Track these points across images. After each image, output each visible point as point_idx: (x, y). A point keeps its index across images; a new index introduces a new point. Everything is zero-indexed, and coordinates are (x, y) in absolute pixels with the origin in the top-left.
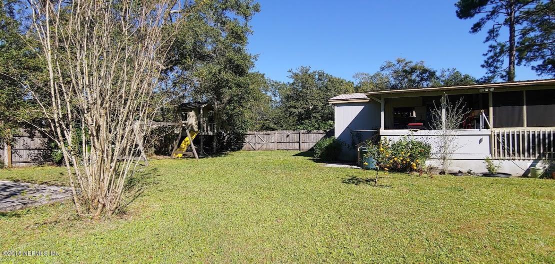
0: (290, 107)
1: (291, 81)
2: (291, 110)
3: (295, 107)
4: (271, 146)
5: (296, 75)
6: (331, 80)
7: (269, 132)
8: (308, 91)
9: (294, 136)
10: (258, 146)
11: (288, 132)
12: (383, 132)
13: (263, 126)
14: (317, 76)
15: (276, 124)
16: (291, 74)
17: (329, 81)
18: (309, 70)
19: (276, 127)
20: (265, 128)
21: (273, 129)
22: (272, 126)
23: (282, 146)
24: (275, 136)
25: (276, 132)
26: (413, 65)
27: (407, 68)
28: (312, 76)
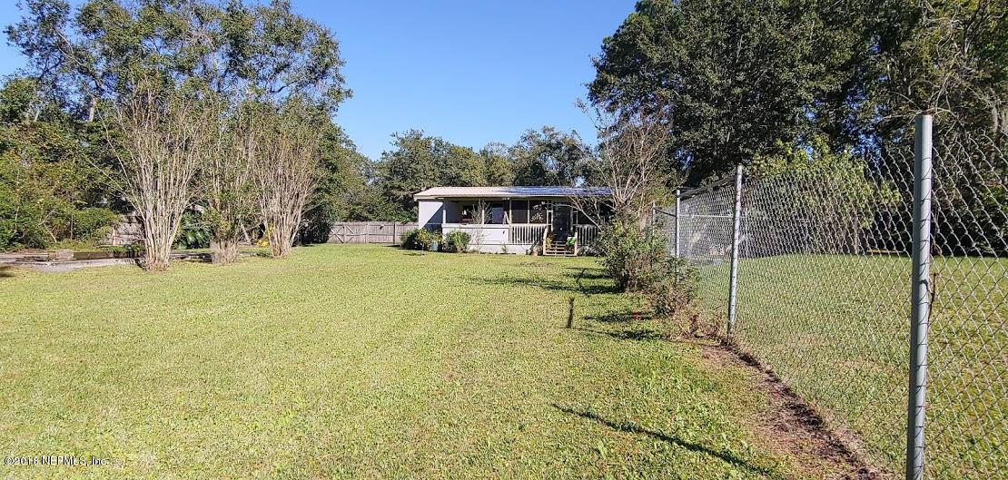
0: (393, 188)
1: (396, 149)
2: (394, 192)
3: (400, 188)
4: (362, 238)
5: (403, 141)
6: (453, 151)
7: (360, 223)
8: (419, 167)
9: (387, 227)
10: (347, 239)
11: (382, 224)
12: (444, 225)
13: (352, 213)
14: (433, 145)
15: (370, 212)
16: (395, 139)
17: (450, 152)
18: (421, 135)
19: (370, 216)
20: (355, 217)
21: (366, 219)
22: (365, 214)
23: (374, 239)
24: (367, 227)
25: (369, 223)
26: (560, 137)
27: (553, 141)
28: (426, 144)
